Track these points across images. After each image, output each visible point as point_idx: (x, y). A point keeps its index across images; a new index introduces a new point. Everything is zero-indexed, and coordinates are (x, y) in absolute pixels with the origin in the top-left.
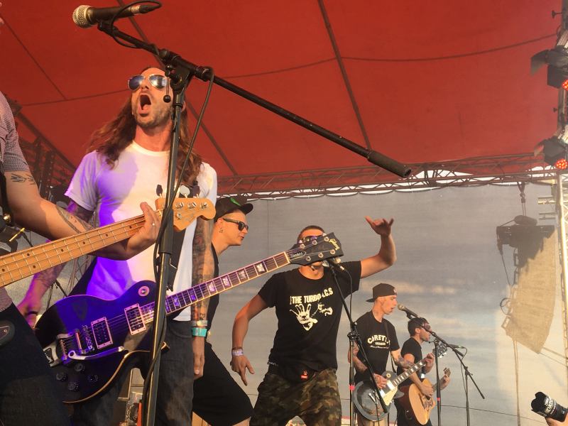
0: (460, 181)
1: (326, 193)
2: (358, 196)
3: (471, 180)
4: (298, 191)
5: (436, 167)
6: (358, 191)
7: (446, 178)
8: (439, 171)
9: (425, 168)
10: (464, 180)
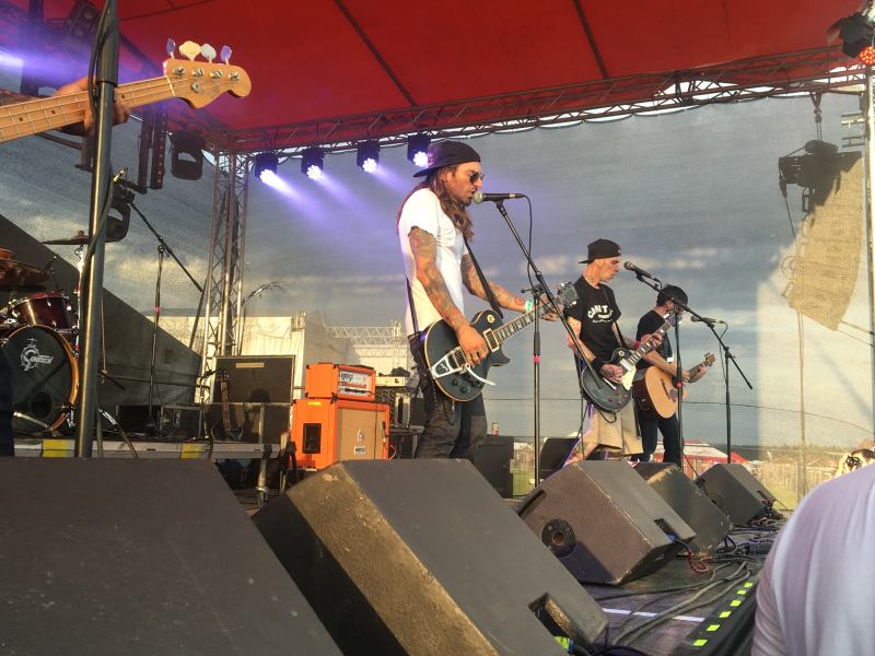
0: (726, 95)
1: (538, 124)
2: (584, 125)
3: (743, 93)
4: (500, 124)
5: (692, 76)
6: (583, 118)
7: (707, 91)
8: (697, 83)
9: (677, 79)
10: (733, 92)
